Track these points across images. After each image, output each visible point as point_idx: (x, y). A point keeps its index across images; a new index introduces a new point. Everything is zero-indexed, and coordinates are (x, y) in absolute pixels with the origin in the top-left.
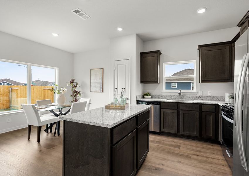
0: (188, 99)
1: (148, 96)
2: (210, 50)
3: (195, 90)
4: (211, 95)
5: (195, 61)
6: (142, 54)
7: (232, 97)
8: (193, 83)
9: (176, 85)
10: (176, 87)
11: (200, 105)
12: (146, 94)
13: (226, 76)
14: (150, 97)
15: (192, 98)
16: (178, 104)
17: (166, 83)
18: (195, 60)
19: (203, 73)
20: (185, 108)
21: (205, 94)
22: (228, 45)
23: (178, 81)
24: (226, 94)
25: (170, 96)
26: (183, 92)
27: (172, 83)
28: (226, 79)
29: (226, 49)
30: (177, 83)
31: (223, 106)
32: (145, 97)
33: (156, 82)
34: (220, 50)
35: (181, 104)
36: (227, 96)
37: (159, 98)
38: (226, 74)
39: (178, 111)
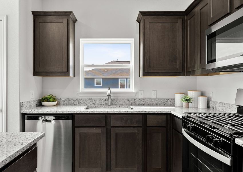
0: (123, 105)
1: (50, 101)
2: (155, 22)
3: (132, 89)
4: (155, 97)
5: (131, 41)
6: (37, 15)
7: (186, 100)
8: (129, 79)
9: (100, 81)
10: (100, 84)
11: (145, 116)
12: (46, 98)
13: (178, 67)
14: (55, 103)
15: (128, 103)
16: (107, 116)
17: (85, 78)
18: (133, 39)
19: (147, 59)
20: (118, 124)
21: (147, 96)
22: (180, 18)
23: (103, 76)
24: (176, 94)
25: (92, 100)
26: (114, 93)
27: (95, 79)
28: (178, 71)
29: (178, 24)
30: (101, 79)
31: (183, 117)
32: (44, 103)
33: (66, 73)
34: (170, 24)
35: (112, 117)
36: (178, 98)
37: (72, 105)
38: (178, 63)
39: (107, 129)
